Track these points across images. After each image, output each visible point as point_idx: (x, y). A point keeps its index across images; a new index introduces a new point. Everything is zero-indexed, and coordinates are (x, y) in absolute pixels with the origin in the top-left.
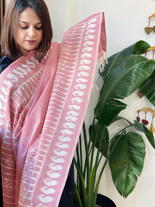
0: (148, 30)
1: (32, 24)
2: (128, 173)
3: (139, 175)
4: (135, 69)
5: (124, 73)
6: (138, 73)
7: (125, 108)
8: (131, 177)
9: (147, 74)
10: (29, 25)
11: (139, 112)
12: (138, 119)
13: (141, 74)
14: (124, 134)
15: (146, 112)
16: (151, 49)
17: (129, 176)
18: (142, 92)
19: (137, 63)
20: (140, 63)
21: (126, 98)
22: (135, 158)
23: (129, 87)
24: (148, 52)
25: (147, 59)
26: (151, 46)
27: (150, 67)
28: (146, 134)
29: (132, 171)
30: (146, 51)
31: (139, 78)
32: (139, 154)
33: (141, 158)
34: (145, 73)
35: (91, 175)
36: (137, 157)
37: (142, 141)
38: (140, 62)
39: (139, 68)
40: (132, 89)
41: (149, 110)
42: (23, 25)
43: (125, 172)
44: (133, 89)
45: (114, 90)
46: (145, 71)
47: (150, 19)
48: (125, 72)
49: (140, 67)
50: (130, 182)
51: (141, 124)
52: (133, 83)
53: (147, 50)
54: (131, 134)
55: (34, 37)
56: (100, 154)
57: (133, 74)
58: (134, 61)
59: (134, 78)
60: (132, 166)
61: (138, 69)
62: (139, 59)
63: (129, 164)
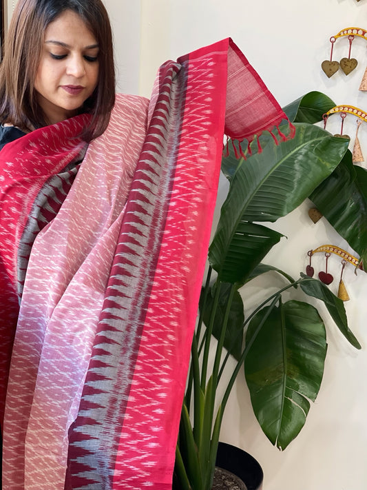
0: (329, 68)
1: (77, 47)
2: (288, 393)
3: (314, 398)
4: (301, 154)
5: (276, 164)
6: (306, 163)
8: (295, 402)
9: (329, 165)
10: (70, 50)
11: (311, 256)
12: (310, 270)
13: (314, 166)
14: (277, 305)
15: (328, 254)
16: (337, 110)
17: (291, 400)
18: (317, 209)
19: (304, 142)
20: (310, 142)
21: (280, 220)
22: (304, 359)
23: (288, 195)
24: (329, 118)
25: (326, 133)
26: (338, 105)
27: (334, 151)
28: (327, 305)
29: (297, 388)
30: (326, 116)
31: (310, 175)
32: (313, 350)
33: (316, 360)
34: (324, 163)
35: (204, 397)
36: (308, 356)
37: (320, 320)
38: (311, 139)
39: (309, 153)
40: (293, 199)
41: (334, 249)
43: (280, 391)
44: (296, 199)
45: (253, 202)
46: (322, 158)
47: (333, 42)
48: (279, 162)
49: (311, 150)
50: (292, 415)
51: (316, 280)
52: (296, 186)
53: (328, 114)
54: (294, 304)
55: (80, 78)
56: (224, 352)
57: (297, 167)
58: (298, 137)
59: (298, 176)
60: (297, 378)
61: (306, 155)
62: (309, 133)
63: (290, 374)
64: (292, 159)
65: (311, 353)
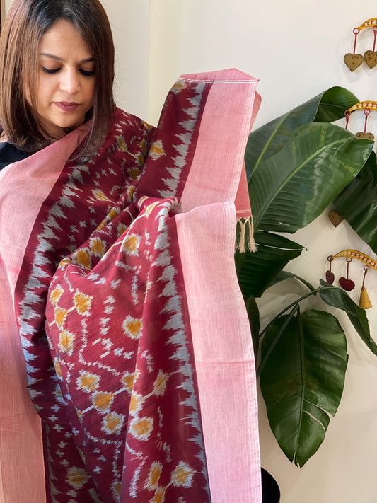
0: (352, 62)
1: (71, 61)
2: (306, 407)
3: (334, 412)
4: (321, 158)
5: (295, 169)
6: (327, 168)
7: (298, 254)
8: (313, 417)
9: (351, 170)
10: (63, 63)
11: (331, 261)
12: (330, 276)
13: (336, 171)
14: (295, 315)
15: (349, 259)
16: (360, 106)
17: (310, 414)
18: (337, 212)
19: (326, 145)
20: (332, 144)
21: (300, 232)
22: (325, 371)
23: (308, 203)
24: (352, 115)
25: (349, 134)
26: (361, 101)
27: (358, 153)
28: (348, 314)
29: (316, 401)
30: (349, 113)
31: (332, 181)
32: (333, 361)
33: (336, 372)
34: (346, 167)
36: (328, 368)
37: (340, 330)
38: (333, 141)
39: (331, 156)
40: (313, 208)
41: (356, 254)
42: (48, 64)
43: (298, 405)
44: (316, 208)
45: (269, 209)
46: (344, 162)
47: (356, 34)
48: (298, 167)
49: (332, 154)
50: (311, 430)
51: (336, 288)
52: (316, 194)
53: (350, 110)
54: (314, 314)
55: (75, 93)
57: (317, 172)
58: (318, 139)
59: (318, 181)
60: (315, 391)
61: (327, 159)
62: (331, 135)
63: (308, 386)
64: (312, 164)
65: (330, 364)
